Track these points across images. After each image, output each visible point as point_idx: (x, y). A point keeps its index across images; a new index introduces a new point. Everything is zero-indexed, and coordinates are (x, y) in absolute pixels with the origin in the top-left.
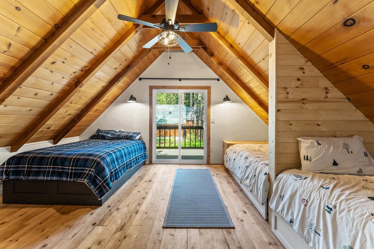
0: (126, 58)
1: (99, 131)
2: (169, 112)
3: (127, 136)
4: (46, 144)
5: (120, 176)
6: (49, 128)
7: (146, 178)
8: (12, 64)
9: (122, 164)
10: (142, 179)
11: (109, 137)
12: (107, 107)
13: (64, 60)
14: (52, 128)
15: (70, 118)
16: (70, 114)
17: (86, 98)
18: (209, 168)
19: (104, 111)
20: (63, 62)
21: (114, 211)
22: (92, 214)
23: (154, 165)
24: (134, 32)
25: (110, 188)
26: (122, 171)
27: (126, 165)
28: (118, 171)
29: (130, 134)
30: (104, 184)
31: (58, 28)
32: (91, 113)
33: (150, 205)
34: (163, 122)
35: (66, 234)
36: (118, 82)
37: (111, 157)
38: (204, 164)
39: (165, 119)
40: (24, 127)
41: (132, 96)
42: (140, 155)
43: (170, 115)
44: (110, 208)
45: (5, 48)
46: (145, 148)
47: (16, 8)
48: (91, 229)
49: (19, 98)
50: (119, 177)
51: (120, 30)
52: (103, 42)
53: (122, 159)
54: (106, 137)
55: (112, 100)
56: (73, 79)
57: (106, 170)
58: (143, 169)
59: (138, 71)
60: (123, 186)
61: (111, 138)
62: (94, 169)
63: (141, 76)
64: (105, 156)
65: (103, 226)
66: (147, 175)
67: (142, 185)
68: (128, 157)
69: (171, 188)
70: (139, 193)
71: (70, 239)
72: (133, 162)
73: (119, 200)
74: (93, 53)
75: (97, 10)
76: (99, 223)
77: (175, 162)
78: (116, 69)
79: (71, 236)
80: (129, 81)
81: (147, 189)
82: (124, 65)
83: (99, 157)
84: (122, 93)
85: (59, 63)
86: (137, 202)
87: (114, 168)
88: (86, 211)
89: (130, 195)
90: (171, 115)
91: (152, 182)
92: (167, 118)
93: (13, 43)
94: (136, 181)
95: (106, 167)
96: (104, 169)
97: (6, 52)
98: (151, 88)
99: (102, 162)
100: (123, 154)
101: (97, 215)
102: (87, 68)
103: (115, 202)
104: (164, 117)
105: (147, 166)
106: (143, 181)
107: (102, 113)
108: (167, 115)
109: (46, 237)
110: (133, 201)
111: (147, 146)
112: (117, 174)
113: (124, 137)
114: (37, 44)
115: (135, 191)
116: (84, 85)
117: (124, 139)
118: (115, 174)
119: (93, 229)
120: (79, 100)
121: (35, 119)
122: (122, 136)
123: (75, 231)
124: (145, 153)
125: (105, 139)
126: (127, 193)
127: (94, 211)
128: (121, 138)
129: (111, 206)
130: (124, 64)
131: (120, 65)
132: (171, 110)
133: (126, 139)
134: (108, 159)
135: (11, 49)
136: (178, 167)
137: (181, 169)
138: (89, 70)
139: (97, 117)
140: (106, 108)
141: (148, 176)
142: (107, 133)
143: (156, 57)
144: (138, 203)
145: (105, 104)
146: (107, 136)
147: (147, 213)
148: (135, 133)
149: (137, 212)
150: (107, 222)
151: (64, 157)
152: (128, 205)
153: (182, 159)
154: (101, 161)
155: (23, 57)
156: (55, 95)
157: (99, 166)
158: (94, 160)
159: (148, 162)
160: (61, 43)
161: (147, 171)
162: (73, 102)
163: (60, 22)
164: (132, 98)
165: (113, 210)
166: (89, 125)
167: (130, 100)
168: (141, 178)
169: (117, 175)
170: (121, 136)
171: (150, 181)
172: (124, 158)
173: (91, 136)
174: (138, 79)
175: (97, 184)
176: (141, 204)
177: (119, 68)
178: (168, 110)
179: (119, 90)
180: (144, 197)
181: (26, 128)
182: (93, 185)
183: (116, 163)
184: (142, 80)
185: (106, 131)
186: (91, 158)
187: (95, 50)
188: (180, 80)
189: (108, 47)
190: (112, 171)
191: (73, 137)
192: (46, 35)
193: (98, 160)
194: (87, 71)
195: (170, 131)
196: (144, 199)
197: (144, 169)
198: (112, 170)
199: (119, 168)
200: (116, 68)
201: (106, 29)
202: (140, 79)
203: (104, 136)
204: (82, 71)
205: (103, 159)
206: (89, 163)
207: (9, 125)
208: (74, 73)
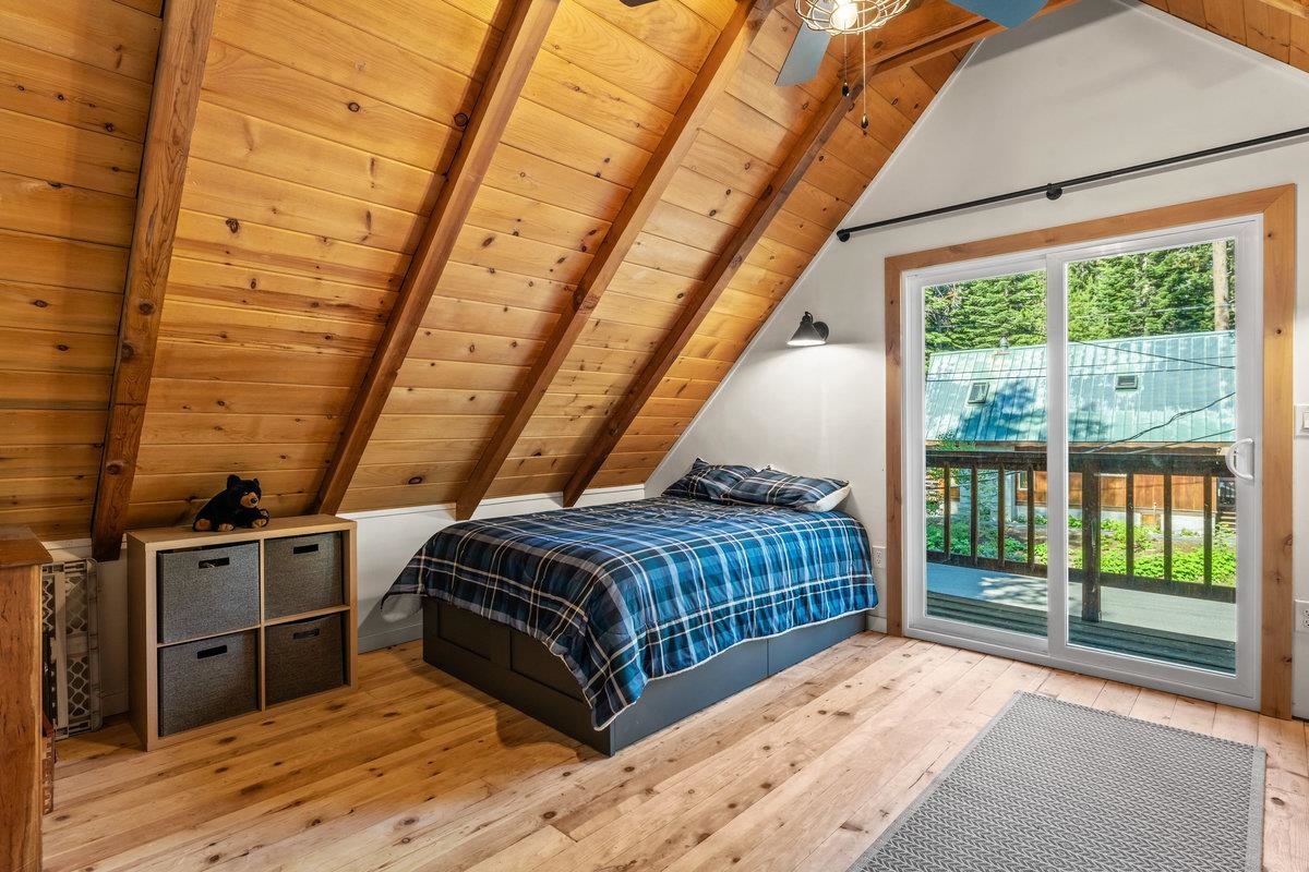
0: (747, 159)
1: (698, 467)
2: (1121, 380)
3: (783, 492)
4: (542, 503)
5: (694, 657)
6: (539, 454)
7: (835, 698)
8: (390, 270)
9: (709, 611)
10: (814, 696)
11: (723, 492)
12: (720, 375)
13: (517, 227)
14: (551, 454)
15: (594, 421)
16: (590, 407)
17: (629, 345)
18: (1263, 743)
19: (713, 389)
20: (516, 234)
21: (631, 795)
22: (566, 774)
23: (910, 643)
24: (743, 32)
25: (629, 699)
26: (711, 642)
27: (738, 618)
28: (684, 636)
29: (797, 486)
30: (611, 675)
31: (467, 124)
32: (659, 398)
33: (768, 831)
34: (1083, 434)
35: (469, 811)
36: (735, 268)
37: (657, 573)
38: (1234, 708)
39: (1095, 418)
40: (472, 448)
41: (807, 318)
42: (828, 586)
43: (1122, 394)
44: (628, 776)
45: (362, 229)
46: (865, 555)
47: (350, 106)
48: (531, 827)
49: (433, 365)
50: (688, 661)
51: (684, 47)
52: (629, 121)
53: (715, 590)
54: (710, 492)
55: (734, 342)
56: (563, 285)
57: (626, 621)
58: (847, 649)
59: (826, 200)
60: (723, 703)
61: (726, 496)
62: (585, 608)
63: (847, 222)
64: (634, 565)
65: (567, 833)
66: (848, 682)
67: (801, 722)
68: (748, 583)
69: (925, 782)
70: (764, 754)
71: (467, 832)
72: (782, 610)
73: (673, 756)
74: (602, 176)
75: (555, 9)
76: (565, 819)
77: (1029, 649)
78: (716, 216)
79: (474, 824)
80: (793, 252)
81: (808, 751)
82: (746, 188)
83: (607, 569)
84: (772, 308)
85: (503, 239)
86: (731, 790)
87: (666, 621)
88: (561, 756)
89: (727, 750)
90: (1131, 394)
91: (849, 722)
92: (1107, 414)
93: (374, 207)
94: (782, 698)
95: (624, 610)
96: (615, 616)
97: (365, 238)
98: (895, 267)
99: (615, 587)
100: (726, 569)
101: (578, 786)
102: (600, 235)
103: (660, 757)
104: (1090, 407)
105: (872, 641)
106: (817, 704)
107: (707, 396)
108: (1109, 395)
109: (428, 797)
110: (720, 780)
111: (879, 545)
112: (678, 644)
113: (772, 495)
114: (428, 197)
115: (752, 742)
116: (598, 298)
117: (771, 504)
118: (671, 647)
119: (534, 831)
120: (607, 356)
121: (492, 424)
122: (764, 492)
123: (493, 814)
124: (864, 580)
125: (707, 499)
126: (719, 742)
127: (576, 768)
128: (761, 502)
129: (636, 771)
130: (748, 184)
131: (728, 192)
132: (1137, 368)
133: (777, 504)
134: (643, 581)
135: (376, 227)
136: (1036, 682)
137: (1053, 700)
138: (605, 241)
139: (692, 413)
140: (720, 379)
141: (848, 687)
142: (718, 479)
143: (912, 110)
144: (731, 802)
145: (711, 361)
146: (715, 490)
147: (736, 860)
148: (816, 482)
149: (702, 838)
150: (588, 826)
151: (526, 551)
152: (691, 792)
153: (1072, 640)
154: (610, 586)
155: (408, 244)
156: (525, 344)
157: (604, 600)
158: (590, 574)
159: (880, 623)
160: (480, 170)
161: (856, 666)
162: (587, 365)
163: (465, 103)
164: (812, 327)
165: (630, 788)
166: (669, 445)
167: (797, 335)
168: (813, 689)
169: (679, 653)
170: (760, 492)
171: (842, 714)
172: (729, 585)
173: (670, 488)
174: (834, 237)
175: (592, 669)
176: (739, 807)
177: (727, 206)
178: (1111, 369)
179: (758, 299)
180: (771, 780)
181: (478, 452)
182: (581, 667)
183: (681, 601)
184: (855, 239)
185: (718, 467)
186: (585, 565)
187: (607, 161)
188: (1054, 191)
189: (656, 134)
190: (653, 630)
191: (622, 484)
192: (442, 161)
193: (604, 577)
194: (601, 248)
195: (1130, 482)
196: (763, 791)
197: (854, 651)
198: (654, 626)
199: (693, 623)
200: (713, 212)
201: (623, 68)
202: (844, 236)
203: (704, 488)
204: (584, 249)
205: (622, 575)
206: (575, 585)
207: (432, 443)
208: (561, 261)
